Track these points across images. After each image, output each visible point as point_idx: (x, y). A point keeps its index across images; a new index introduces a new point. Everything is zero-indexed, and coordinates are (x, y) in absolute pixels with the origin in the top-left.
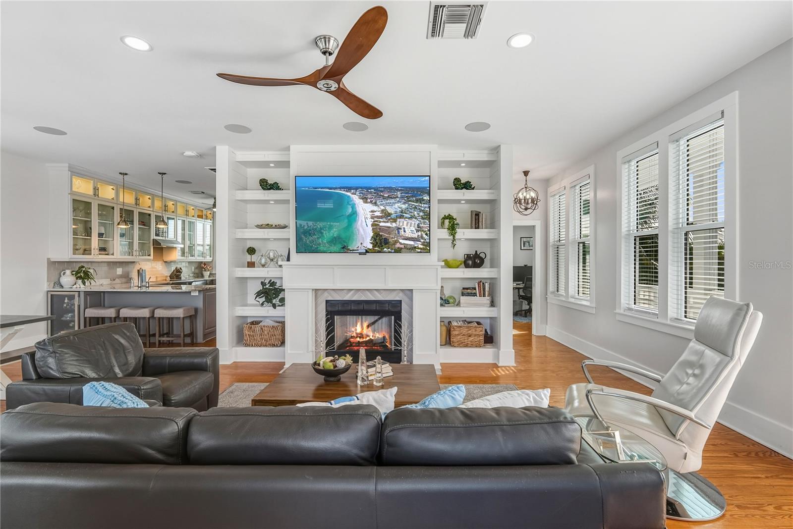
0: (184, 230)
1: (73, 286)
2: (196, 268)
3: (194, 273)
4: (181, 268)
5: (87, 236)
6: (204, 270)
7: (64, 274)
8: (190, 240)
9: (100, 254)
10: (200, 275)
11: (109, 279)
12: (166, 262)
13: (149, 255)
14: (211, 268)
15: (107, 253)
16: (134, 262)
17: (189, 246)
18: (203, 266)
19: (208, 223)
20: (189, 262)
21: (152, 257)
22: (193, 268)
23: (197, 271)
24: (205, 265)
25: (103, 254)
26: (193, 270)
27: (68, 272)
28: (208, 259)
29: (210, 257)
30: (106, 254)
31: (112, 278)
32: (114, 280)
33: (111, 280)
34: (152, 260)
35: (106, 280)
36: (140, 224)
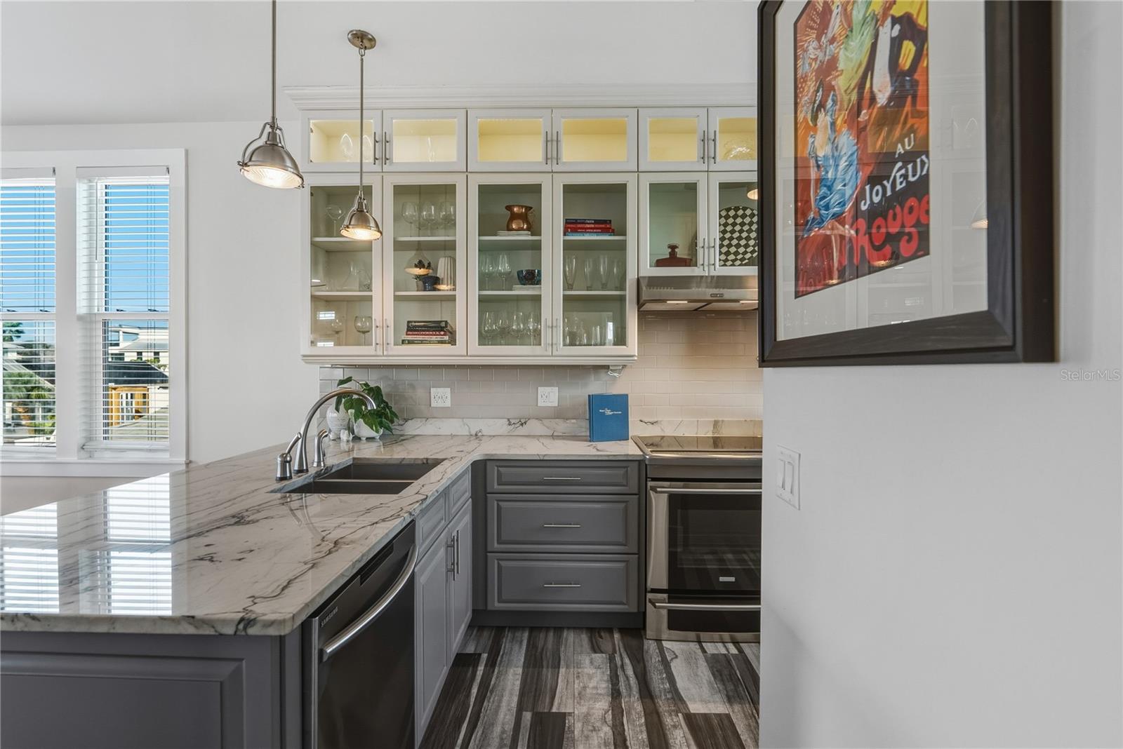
11: (505, 421)
30: (442, 342)
31: (515, 419)
32: (522, 424)
33: (509, 425)
34: (636, 358)
35: (491, 421)
36: (591, 228)
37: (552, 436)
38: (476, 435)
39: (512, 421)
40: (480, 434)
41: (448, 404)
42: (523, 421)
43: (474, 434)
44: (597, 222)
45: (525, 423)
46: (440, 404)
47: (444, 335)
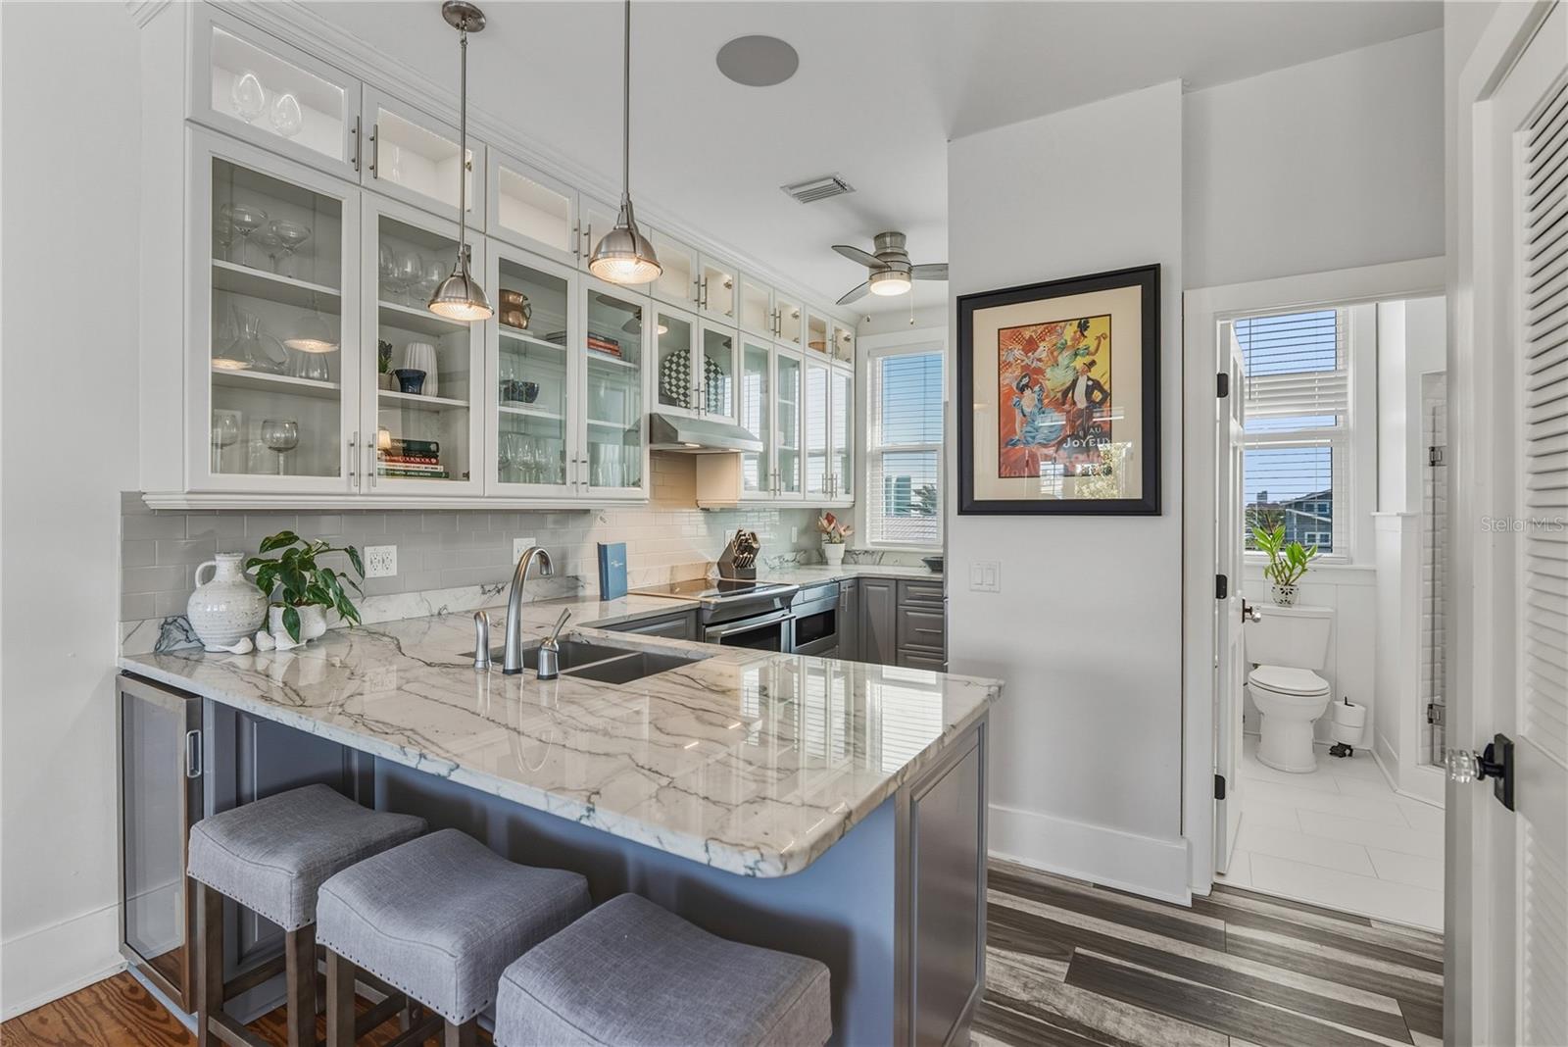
0: (767, 391)
1: (234, 644)
2: (803, 532)
3: (797, 550)
4: (753, 534)
5: (327, 380)
6: (825, 537)
7: (209, 575)
8: (785, 426)
9: (391, 473)
10: (815, 554)
11: (478, 589)
12: (706, 510)
13: (637, 484)
14: (849, 533)
15: (440, 469)
16: (587, 511)
17: (780, 450)
18: (825, 523)
19: (842, 374)
20: (783, 511)
21: (645, 491)
22: (795, 530)
23: (806, 542)
24: (830, 519)
25: (419, 475)
26: (794, 540)
27: (226, 567)
28: (842, 500)
29: (847, 492)
30: (436, 475)
31: (490, 584)
32: (499, 592)
33: (484, 593)
34: (647, 502)
35: (460, 591)
36: (601, 347)
37: (533, 602)
38: (439, 614)
39: (487, 588)
40: (445, 612)
41: (393, 571)
42: (500, 586)
43: (437, 612)
44: (607, 340)
45: (503, 588)
46: (381, 573)
47: (436, 464)
